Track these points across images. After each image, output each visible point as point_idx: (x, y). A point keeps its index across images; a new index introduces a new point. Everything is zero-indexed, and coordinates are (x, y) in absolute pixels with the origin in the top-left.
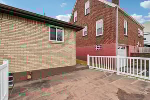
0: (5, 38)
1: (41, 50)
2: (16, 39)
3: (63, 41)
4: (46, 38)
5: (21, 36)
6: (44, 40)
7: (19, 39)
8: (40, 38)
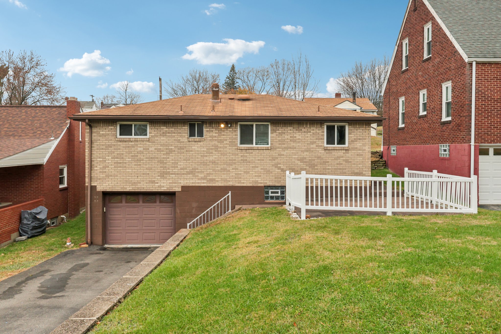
0: (279, 148)
1: (314, 160)
2: (287, 148)
3: (347, 145)
4: (319, 143)
5: (292, 144)
6: (317, 146)
7: (290, 148)
8: (313, 143)
